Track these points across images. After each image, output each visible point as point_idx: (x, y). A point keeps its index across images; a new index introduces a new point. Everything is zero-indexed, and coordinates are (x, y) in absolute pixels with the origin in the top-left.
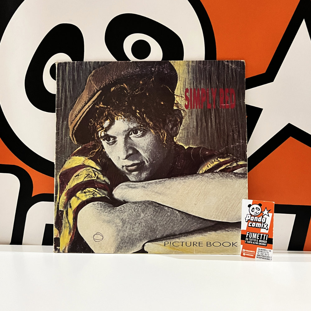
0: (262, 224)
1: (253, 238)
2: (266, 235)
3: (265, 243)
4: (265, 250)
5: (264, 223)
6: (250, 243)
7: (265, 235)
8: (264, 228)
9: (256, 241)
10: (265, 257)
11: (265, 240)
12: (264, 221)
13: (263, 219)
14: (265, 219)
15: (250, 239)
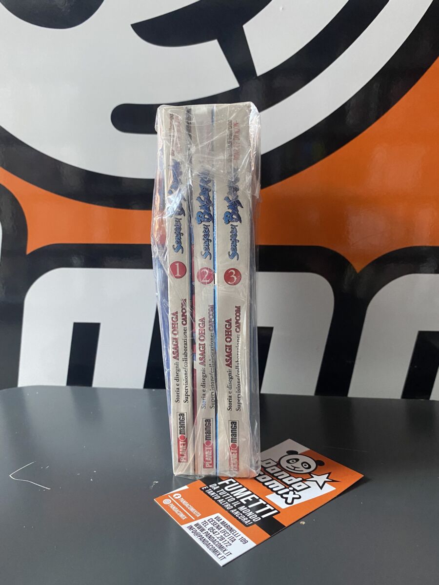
0: (287, 490)
1: (232, 493)
2: (272, 509)
3: (251, 520)
4: (231, 530)
5: (294, 489)
6: (211, 497)
7: (269, 507)
8: (282, 497)
9: (229, 503)
10: (210, 542)
11: (260, 515)
12: (298, 489)
13: (301, 483)
14: (304, 486)
15: (222, 490)
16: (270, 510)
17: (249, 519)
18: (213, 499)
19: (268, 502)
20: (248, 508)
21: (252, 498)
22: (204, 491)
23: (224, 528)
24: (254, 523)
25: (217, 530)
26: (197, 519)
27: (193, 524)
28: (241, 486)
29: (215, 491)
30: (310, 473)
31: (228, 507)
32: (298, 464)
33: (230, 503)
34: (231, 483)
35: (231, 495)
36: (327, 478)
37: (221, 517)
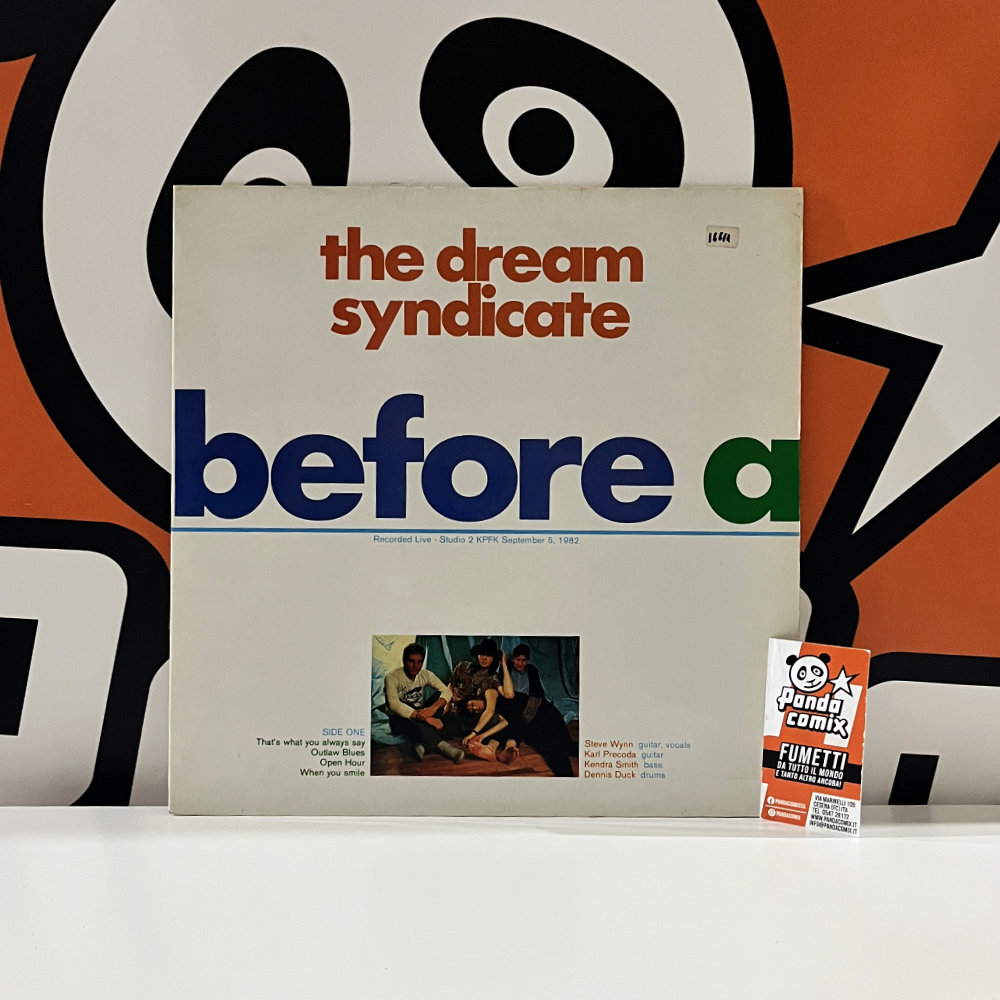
0: (831, 721)
1: (800, 761)
2: (840, 754)
4: (835, 801)
5: (835, 715)
6: (791, 779)
7: (837, 754)
8: (836, 733)
10: (836, 824)
11: (838, 768)
12: (836, 711)
13: (833, 702)
14: (838, 703)
15: (790, 764)
16: (840, 758)
17: (837, 780)
18: (793, 780)
19: (833, 749)
20: (826, 768)
21: (818, 754)
22: (780, 777)
23: (830, 804)
24: (843, 781)
26: (807, 810)
27: (809, 818)
28: (797, 747)
29: (787, 770)
30: (828, 681)
31: (812, 779)
32: (810, 676)
33: (809, 774)
34: (787, 749)
35: (801, 763)
36: (847, 677)
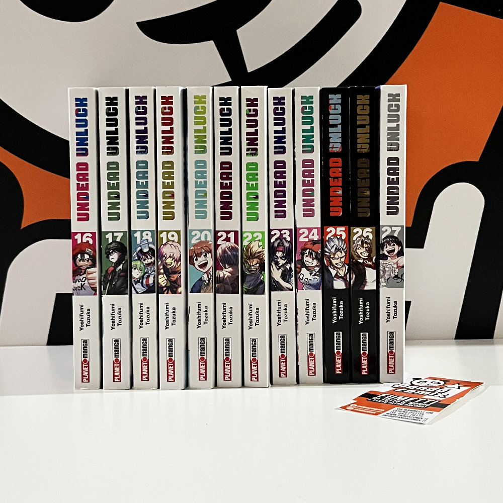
1: (395, 399)
3: (425, 406)
4: (415, 411)
5: (439, 393)
6: (380, 402)
7: (429, 401)
11: (427, 403)
12: (442, 392)
23: (409, 412)
25: (405, 413)
28: (397, 396)
37: (401, 408)
